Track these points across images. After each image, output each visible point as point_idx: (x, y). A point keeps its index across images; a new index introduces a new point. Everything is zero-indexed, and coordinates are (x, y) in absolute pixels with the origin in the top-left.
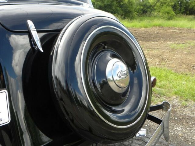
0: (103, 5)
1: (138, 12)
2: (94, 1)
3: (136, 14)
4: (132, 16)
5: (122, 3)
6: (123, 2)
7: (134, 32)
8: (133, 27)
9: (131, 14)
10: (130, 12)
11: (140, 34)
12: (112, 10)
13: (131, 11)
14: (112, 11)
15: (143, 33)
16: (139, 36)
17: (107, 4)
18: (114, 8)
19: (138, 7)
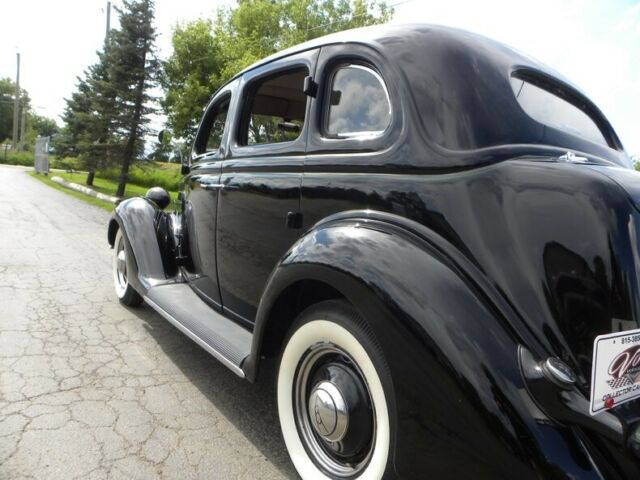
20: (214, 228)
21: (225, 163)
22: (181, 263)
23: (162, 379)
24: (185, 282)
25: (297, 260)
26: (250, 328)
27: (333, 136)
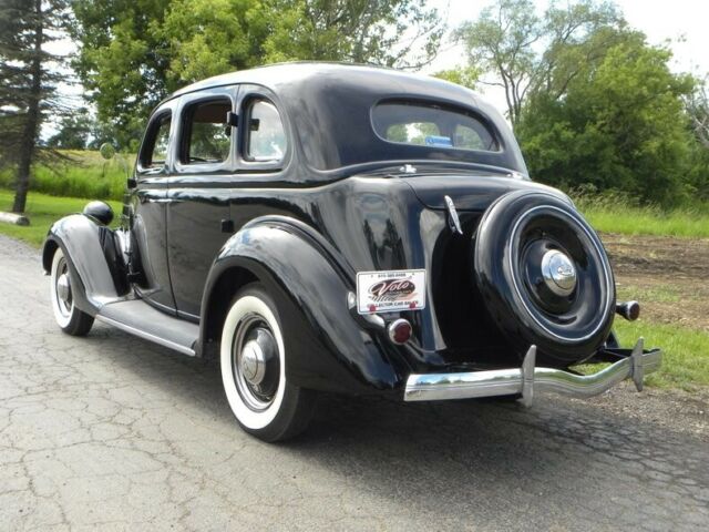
0: (566, 158)
1: (696, 185)
2: (538, 146)
3: (690, 191)
4: (674, 198)
5: (637, 152)
6: (640, 151)
7: (671, 248)
8: (673, 233)
9: (667, 190)
10: (664, 183)
11: (691, 257)
12: (600, 174)
13: (667, 181)
14: (598, 178)
15: (701, 255)
16: (684, 263)
17: (582, 156)
18: (605, 168)
19: (696, 168)
20: (165, 246)
21: (172, 179)
22: (133, 279)
23: (122, 384)
24: (138, 298)
25: (230, 254)
26: (196, 322)
27: (253, 160)
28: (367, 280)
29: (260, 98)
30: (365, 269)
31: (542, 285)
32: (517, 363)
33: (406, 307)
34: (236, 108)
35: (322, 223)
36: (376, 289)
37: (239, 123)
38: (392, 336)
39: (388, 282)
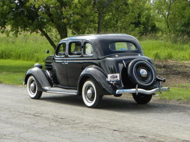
27: (87, 55)
28: (109, 76)
29: (87, 43)
30: (109, 74)
31: (140, 75)
32: (135, 88)
33: (116, 80)
34: (82, 45)
35: (101, 66)
36: (111, 77)
37: (83, 47)
38: (114, 84)
39: (113, 76)
